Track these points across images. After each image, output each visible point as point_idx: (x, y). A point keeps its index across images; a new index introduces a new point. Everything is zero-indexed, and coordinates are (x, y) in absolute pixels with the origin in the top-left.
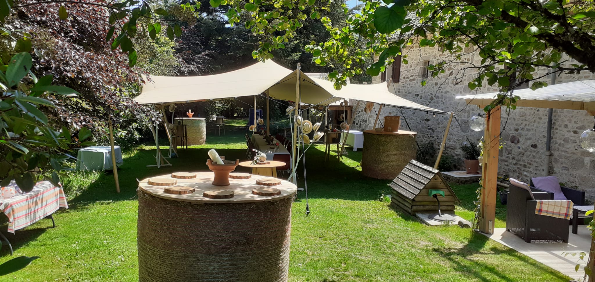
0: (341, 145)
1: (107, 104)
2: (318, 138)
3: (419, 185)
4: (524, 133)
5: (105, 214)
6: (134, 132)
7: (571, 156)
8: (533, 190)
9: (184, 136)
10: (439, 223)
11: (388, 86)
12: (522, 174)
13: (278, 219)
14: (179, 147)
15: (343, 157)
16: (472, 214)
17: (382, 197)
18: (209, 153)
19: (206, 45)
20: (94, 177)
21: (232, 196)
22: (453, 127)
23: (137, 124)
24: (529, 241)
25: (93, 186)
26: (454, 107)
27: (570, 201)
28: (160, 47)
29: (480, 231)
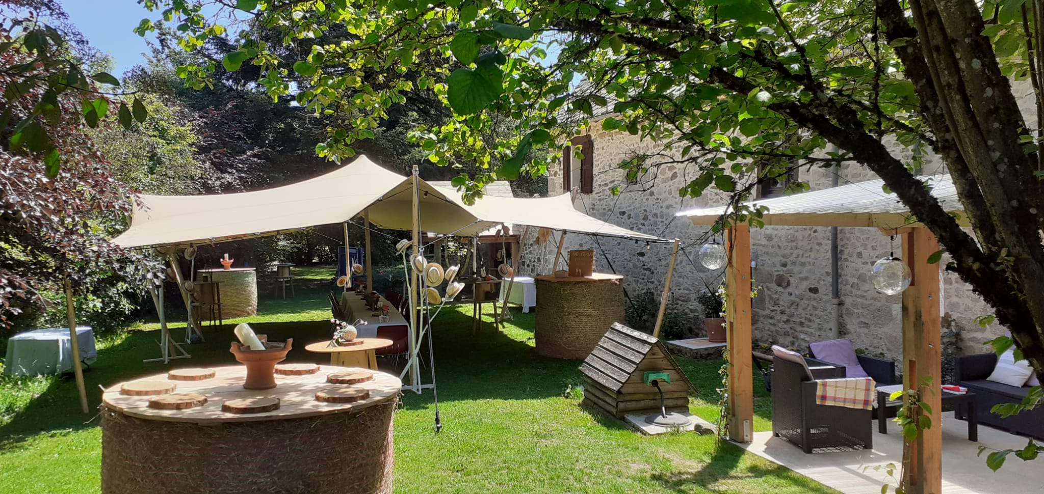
0: (500, 303)
1: (59, 251)
2: (455, 292)
3: (627, 366)
4: (796, 269)
5: (56, 455)
6: (120, 299)
7: (871, 304)
8: (811, 364)
9: (214, 303)
10: (662, 430)
11: (573, 200)
12: (797, 339)
13: (365, 443)
14: (205, 323)
15: (505, 324)
16: (717, 410)
17: (568, 391)
18: (236, 331)
19: (255, 137)
20: (39, 386)
21: (276, 407)
22: (684, 264)
23: (127, 285)
24: (809, 451)
25: (35, 405)
26: (683, 231)
27: (870, 378)
28: (168, 144)
29: (731, 439)
